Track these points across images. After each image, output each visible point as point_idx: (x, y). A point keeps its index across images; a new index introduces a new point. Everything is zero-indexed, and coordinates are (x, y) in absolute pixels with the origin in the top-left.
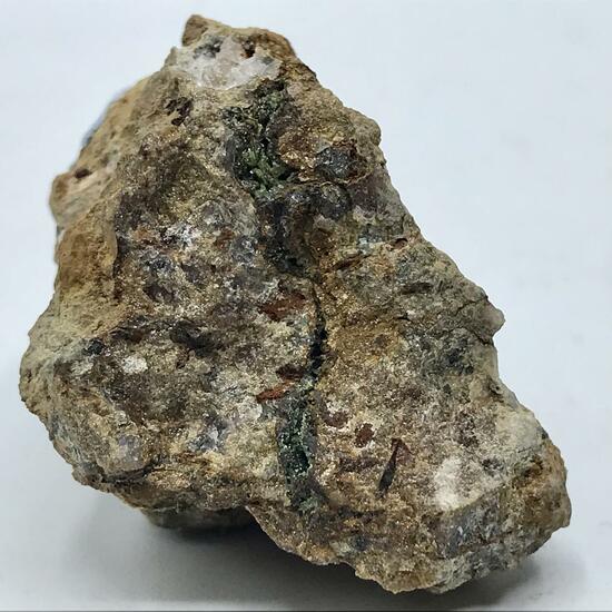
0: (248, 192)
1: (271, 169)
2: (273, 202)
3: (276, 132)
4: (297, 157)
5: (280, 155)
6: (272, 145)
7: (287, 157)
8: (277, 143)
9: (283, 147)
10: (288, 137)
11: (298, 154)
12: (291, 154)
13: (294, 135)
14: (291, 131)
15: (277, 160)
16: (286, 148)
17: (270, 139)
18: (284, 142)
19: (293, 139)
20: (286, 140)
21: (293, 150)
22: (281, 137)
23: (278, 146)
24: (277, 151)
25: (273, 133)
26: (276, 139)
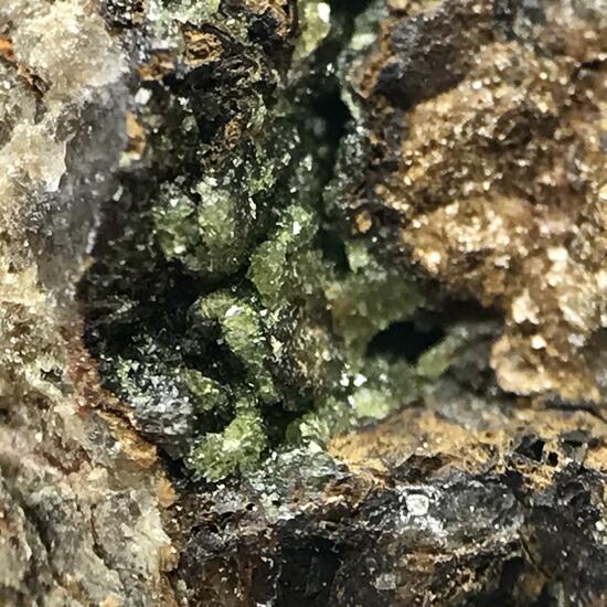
0: (146, 439)
1: (334, 290)
2: (283, 530)
3: (409, 67)
4: (504, 239)
5: (403, 215)
6: (365, 142)
7: (443, 230)
8: (399, 138)
9: (431, 172)
10: (471, 109)
11: (511, 224)
12: (470, 216)
13: (511, 106)
14: (497, 79)
15: (381, 239)
16: (447, 179)
17: (365, 105)
18: (441, 136)
19: (497, 131)
20: (458, 130)
21: (487, 196)
22: (429, 106)
23: (401, 156)
24: (387, 186)
25: (392, 69)
26: (399, 110)
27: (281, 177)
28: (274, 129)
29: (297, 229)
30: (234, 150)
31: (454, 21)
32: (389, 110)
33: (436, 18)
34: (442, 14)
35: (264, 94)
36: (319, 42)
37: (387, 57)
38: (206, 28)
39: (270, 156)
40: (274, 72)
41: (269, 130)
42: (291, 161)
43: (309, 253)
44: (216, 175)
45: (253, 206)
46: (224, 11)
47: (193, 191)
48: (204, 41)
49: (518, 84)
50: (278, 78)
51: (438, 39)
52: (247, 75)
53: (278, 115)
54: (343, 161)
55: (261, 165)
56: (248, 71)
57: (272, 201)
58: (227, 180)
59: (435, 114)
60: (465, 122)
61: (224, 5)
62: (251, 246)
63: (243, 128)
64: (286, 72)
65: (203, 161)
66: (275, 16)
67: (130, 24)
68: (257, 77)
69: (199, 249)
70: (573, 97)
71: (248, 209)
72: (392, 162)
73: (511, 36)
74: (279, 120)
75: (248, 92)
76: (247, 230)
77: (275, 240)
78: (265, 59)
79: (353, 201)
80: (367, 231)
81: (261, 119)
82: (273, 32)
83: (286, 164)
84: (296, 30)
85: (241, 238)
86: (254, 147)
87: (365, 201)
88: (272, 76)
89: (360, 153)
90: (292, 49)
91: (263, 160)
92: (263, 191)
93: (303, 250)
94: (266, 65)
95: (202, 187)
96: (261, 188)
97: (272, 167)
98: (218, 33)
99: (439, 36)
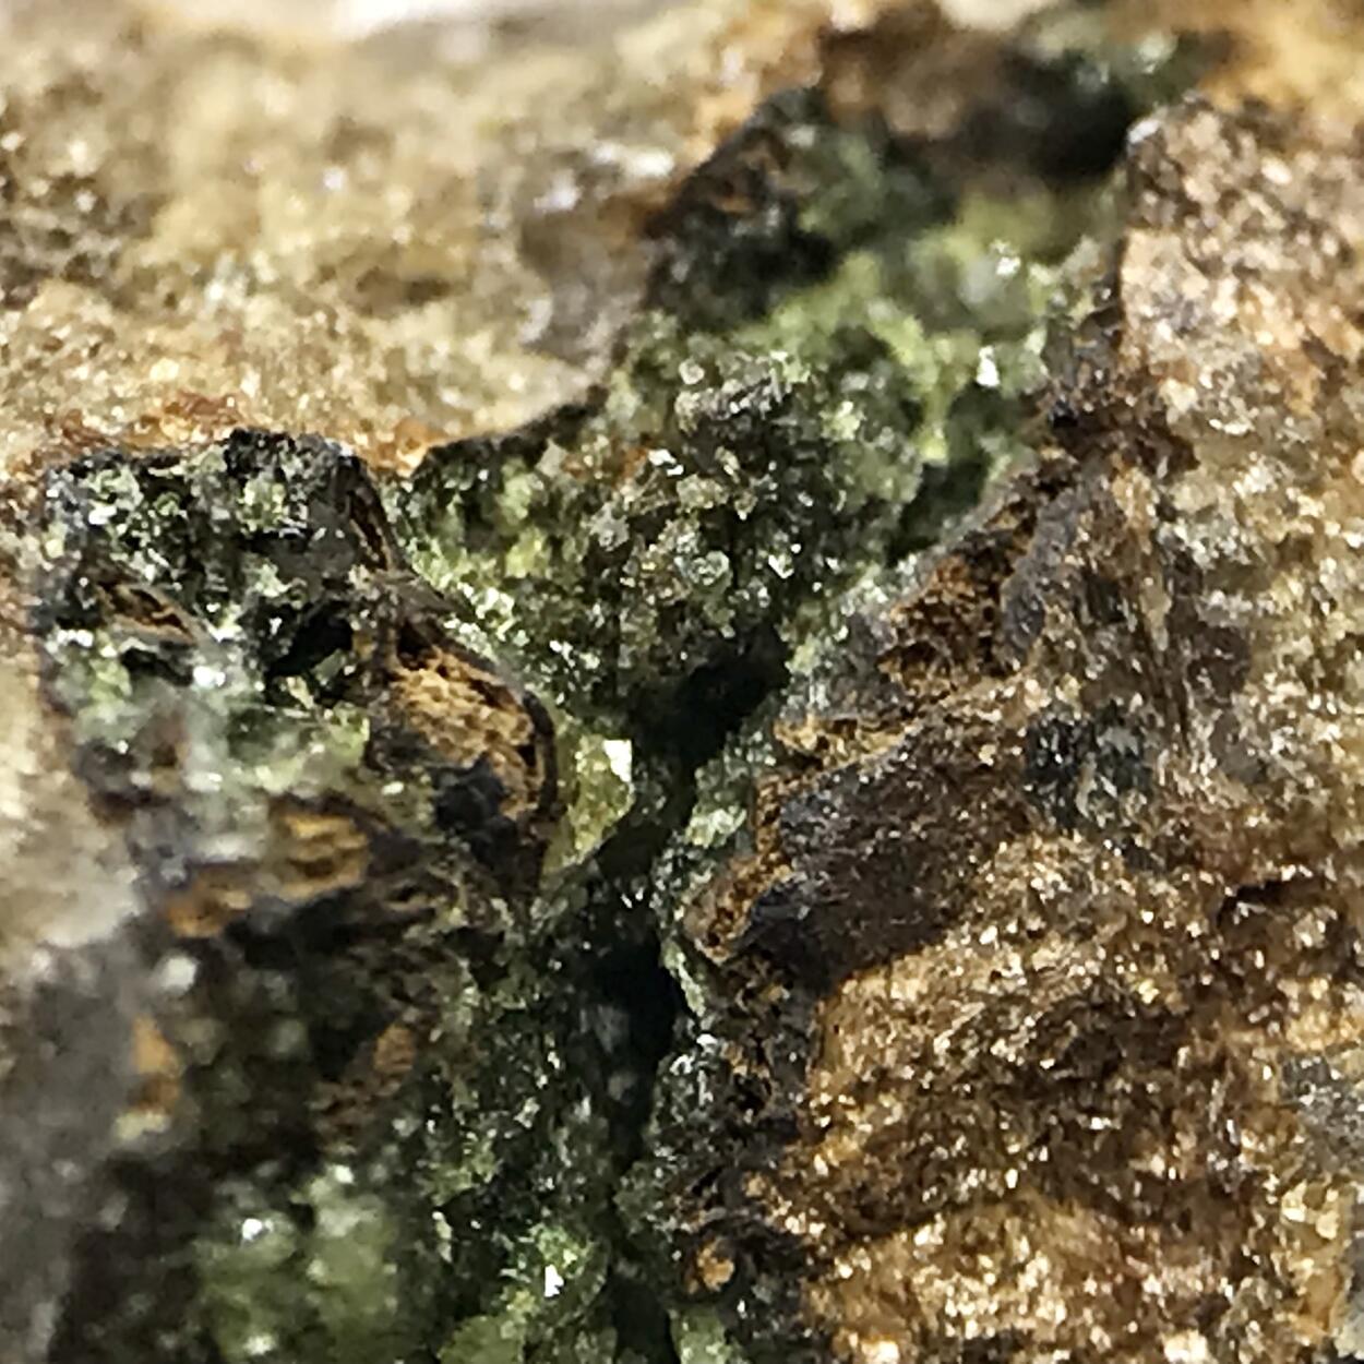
3: (824, 891)
4: (1053, 1310)
5: (812, 1249)
6: (720, 1070)
7: (907, 1284)
8: (801, 1062)
9: (877, 1145)
10: (973, 996)
11: (1072, 1272)
12: (971, 1252)
13: (1069, 990)
14: (1035, 924)
15: (756, 1306)
16: (917, 1161)
17: (718, 980)
18: (901, 1059)
19: (1038, 1047)
20: (941, 1044)
21: (1012, 1201)
22: (874, 985)
23: (805, 1105)
24: (773, 1176)
25: (782, 896)
26: (801, 995)
27: (515, 1155)
28: (499, 1041)
29: (553, 1281)
30: (397, 1097)
31: (932, 783)
32: (778, 993)
33: (887, 775)
34: (902, 766)
35: (472, 957)
36: (606, 830)
37: (770, 867)
38: (331, 804)
39: (486, 1105)
40: (498, 904)
41: (488, 1042)
42: (538, 1118)
43: (582, 1342)
44: (352, 1162)
45: (445, 1231)
46: (380, 757)
47: (296, 1199)
48: (325, 838)
49: (1085, 934)
50: (507, 918)
51: (894, 827)
52: (429, 916)
53: (509, 1005)
54: (665, 1117)
55: (467, 1129)
56: (433, 904)
57: (492, 1214)
58: (379, 1172)
59: (887, 1004)
60: (956, 1024)
61: (377, 745)
62: (439, 1325)
63: (422, 1042)
64: (529, 904)
65: (323, 1126)
66: (500, 771)
67: (147, 799)
68: (456, 917)
69: (310, 1342)
70: (1218, 967)
71: (432, 1240)
72: (783, 1120)
73: (1069, 819)
74: (510, 1016)
75: (434, 955)
76: (427, 1290)
77: (499, 1312)
78: (477, 875)
79: (689, 1214)
80: (725, 1286)
81: (464, 1019)
82: (495, 812)
83: (528, 1125)
84: (552, 804)
85: (415, 1310)
86: (447, 1086)
87: (717, 1212)
88: (494, 914)
89: (705, 1096)
90: (542, 848)
91: (470, 1115)
92: (471, 1191)
93: (565, 1335)
94: (479, 887)
95: (318, 1189)
96: (465, 1186)
97: (492, 1133)
98: (362, 818)
99: (896, 820)
